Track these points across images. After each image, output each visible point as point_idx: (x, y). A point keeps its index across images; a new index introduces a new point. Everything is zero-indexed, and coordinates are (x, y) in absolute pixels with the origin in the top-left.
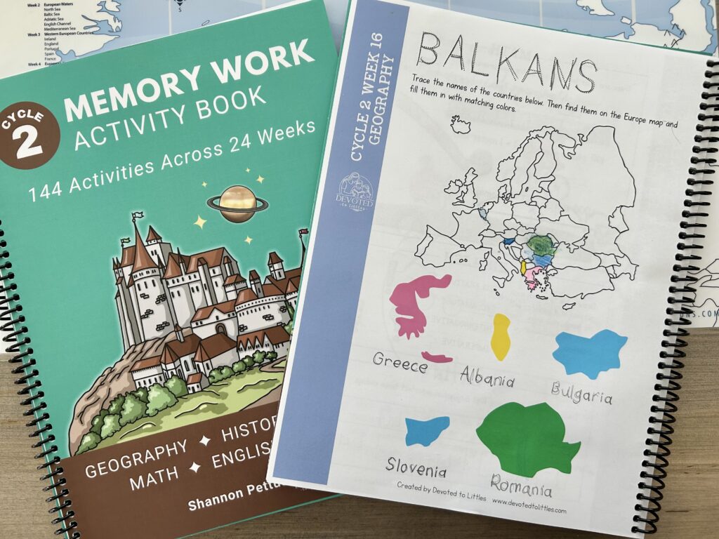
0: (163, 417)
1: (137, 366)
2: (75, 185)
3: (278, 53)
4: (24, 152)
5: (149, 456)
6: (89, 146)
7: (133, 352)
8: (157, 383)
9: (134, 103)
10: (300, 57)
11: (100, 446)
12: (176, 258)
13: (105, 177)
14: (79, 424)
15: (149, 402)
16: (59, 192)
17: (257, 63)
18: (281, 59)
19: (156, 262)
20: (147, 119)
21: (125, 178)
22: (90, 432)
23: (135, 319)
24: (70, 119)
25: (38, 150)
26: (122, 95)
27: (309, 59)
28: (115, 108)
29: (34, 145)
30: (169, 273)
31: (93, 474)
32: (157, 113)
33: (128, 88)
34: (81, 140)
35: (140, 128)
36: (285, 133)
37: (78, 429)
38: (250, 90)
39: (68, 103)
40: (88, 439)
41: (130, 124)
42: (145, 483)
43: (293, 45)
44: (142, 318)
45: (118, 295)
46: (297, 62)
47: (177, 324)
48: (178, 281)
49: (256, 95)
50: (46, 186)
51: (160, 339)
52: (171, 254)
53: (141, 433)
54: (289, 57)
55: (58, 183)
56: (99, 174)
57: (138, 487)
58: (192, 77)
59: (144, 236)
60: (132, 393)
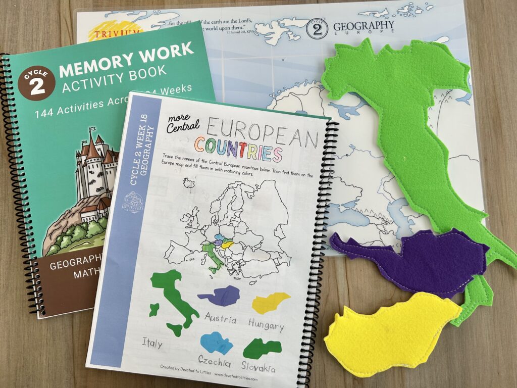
0: (95, 239)
1: (84, 210)
2: (60, 111)
3: (175, 49)
4: (35, 91)
5: (85, 260)
6: (70, 91)
7: (82, 202)
8: (93, 220)
9: (96, 70)
10: (186, 51)
11: (59, 253)
12: (111, 154)
13: (77, 108)
14: (49, 239)
15: (88, 230)
16: (51, 114)
17: (163, 53)
18: (176, 52)
19: (100, 155)
20: (102, 79)
21: (88, 109)
22: (55, 244)
23: (85, 184)
24: (61, 76)
25: (43, 91)
26: (90, 65)
27: (191, 52)
28: (86, 72)
29: (41, 88)
30: (106, 161)
31: (54, 268)
32: (108, 76)
33: (94, 62)
34: (66, 88)
35: (98, 83)
36: (175, 90)
37: (48, 242)
38: (159, 67)
39: (62, 68)
40: (53, 248)
41: (93, 81)
42: (82, 275)
43: (183, 45)
44: (89, 184)
45: (77, 171)
46: (185, 54)
47: (108, 189)
48: (111, 165)
49: (161, 70)
50: (45, 110)
51: (98, 196)
52: (108, 151)
53: (82, 247)
54: (181, 51)
55: (51, 109)
56: (74, 106)
57: (78, 277)
58: (128, 58)
59: (95, 140)
60: (79, 225)
